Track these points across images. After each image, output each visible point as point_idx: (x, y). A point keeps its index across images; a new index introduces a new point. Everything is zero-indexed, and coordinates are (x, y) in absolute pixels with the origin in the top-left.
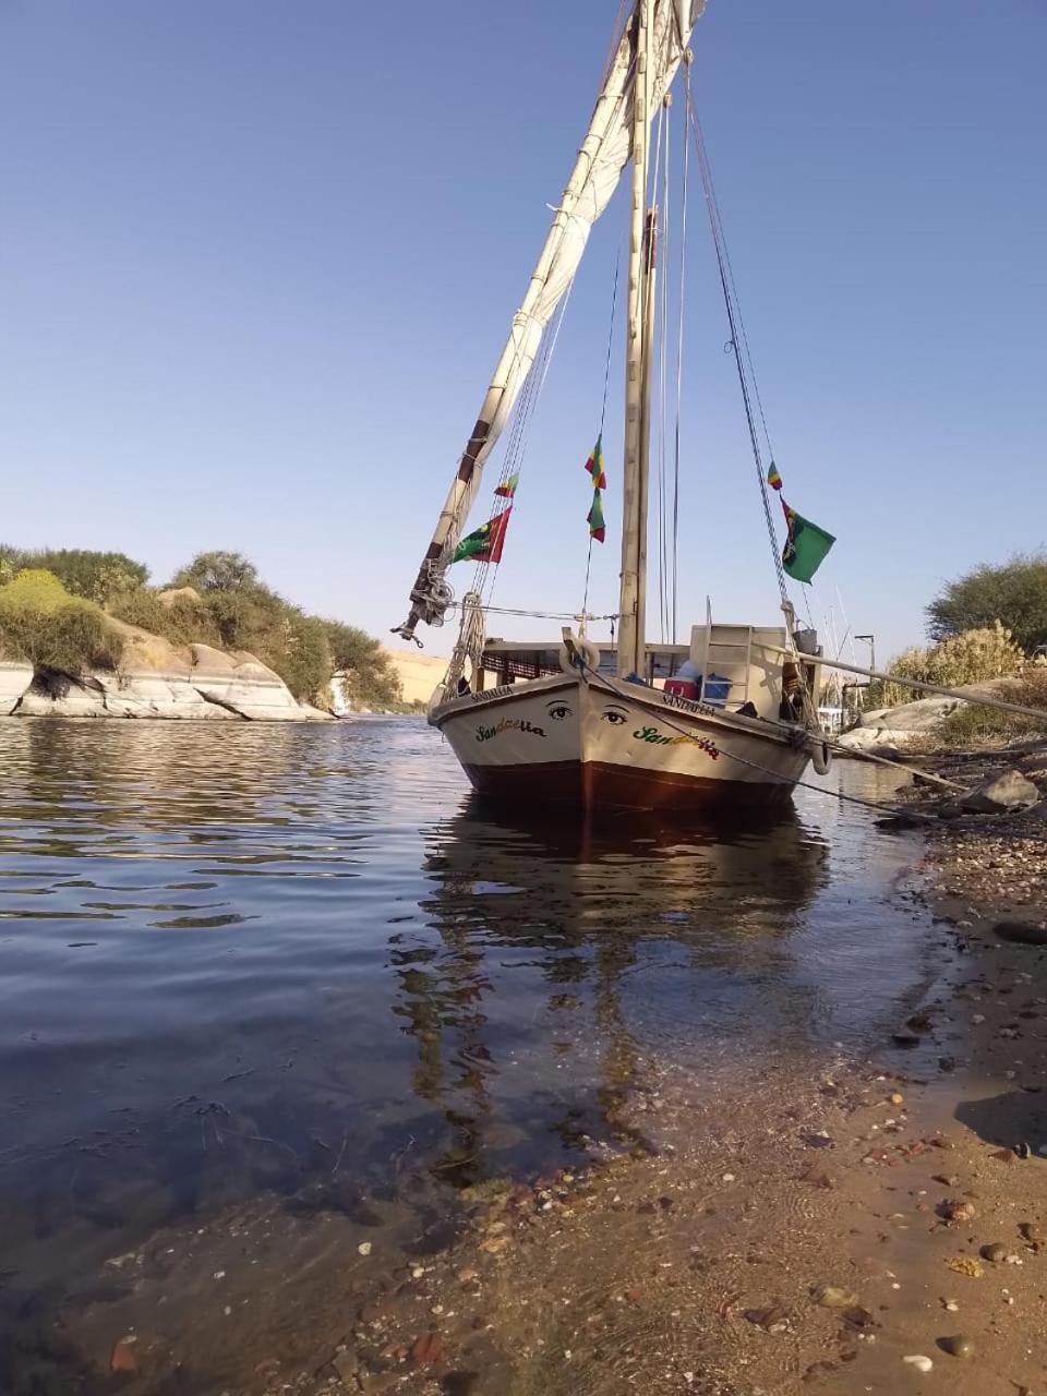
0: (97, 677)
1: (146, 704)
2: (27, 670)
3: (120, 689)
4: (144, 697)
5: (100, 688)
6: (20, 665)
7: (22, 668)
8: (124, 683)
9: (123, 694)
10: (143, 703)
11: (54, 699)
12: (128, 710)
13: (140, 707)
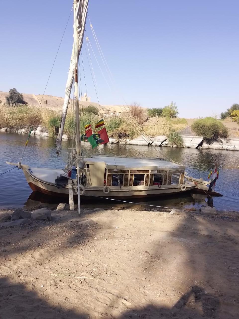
0: (221, 140)
1: (233, 147)
2: (201, 138)
3: (226, 143)
4: (232, 145)
5: (222, 142)
6: (200, 137)
7: (200, 138)
8: (228, 141)
9: (227, 144)
10: (232, 146)
11: (209, 145)
12: (228, 148)
13: (230, 147)
